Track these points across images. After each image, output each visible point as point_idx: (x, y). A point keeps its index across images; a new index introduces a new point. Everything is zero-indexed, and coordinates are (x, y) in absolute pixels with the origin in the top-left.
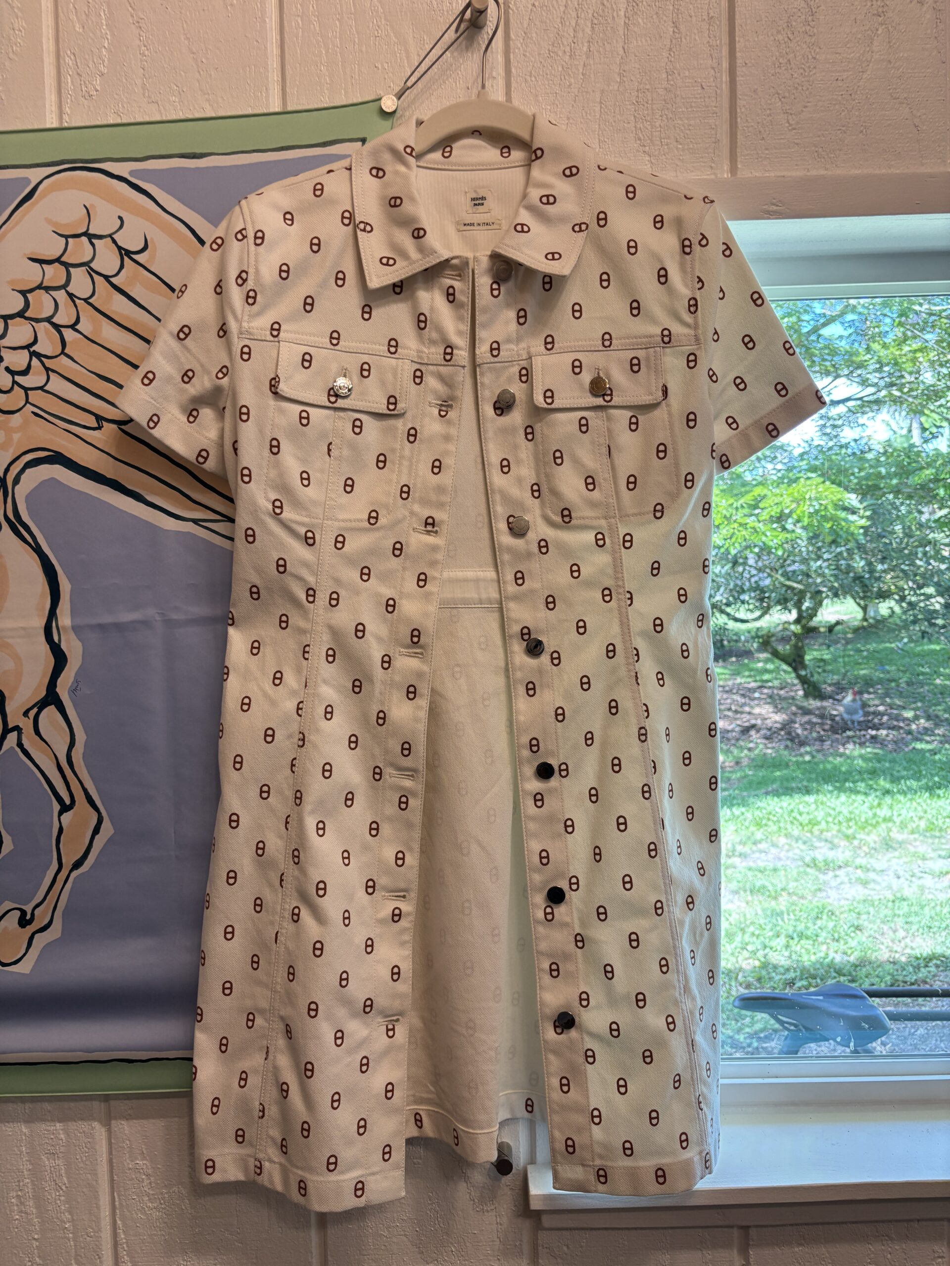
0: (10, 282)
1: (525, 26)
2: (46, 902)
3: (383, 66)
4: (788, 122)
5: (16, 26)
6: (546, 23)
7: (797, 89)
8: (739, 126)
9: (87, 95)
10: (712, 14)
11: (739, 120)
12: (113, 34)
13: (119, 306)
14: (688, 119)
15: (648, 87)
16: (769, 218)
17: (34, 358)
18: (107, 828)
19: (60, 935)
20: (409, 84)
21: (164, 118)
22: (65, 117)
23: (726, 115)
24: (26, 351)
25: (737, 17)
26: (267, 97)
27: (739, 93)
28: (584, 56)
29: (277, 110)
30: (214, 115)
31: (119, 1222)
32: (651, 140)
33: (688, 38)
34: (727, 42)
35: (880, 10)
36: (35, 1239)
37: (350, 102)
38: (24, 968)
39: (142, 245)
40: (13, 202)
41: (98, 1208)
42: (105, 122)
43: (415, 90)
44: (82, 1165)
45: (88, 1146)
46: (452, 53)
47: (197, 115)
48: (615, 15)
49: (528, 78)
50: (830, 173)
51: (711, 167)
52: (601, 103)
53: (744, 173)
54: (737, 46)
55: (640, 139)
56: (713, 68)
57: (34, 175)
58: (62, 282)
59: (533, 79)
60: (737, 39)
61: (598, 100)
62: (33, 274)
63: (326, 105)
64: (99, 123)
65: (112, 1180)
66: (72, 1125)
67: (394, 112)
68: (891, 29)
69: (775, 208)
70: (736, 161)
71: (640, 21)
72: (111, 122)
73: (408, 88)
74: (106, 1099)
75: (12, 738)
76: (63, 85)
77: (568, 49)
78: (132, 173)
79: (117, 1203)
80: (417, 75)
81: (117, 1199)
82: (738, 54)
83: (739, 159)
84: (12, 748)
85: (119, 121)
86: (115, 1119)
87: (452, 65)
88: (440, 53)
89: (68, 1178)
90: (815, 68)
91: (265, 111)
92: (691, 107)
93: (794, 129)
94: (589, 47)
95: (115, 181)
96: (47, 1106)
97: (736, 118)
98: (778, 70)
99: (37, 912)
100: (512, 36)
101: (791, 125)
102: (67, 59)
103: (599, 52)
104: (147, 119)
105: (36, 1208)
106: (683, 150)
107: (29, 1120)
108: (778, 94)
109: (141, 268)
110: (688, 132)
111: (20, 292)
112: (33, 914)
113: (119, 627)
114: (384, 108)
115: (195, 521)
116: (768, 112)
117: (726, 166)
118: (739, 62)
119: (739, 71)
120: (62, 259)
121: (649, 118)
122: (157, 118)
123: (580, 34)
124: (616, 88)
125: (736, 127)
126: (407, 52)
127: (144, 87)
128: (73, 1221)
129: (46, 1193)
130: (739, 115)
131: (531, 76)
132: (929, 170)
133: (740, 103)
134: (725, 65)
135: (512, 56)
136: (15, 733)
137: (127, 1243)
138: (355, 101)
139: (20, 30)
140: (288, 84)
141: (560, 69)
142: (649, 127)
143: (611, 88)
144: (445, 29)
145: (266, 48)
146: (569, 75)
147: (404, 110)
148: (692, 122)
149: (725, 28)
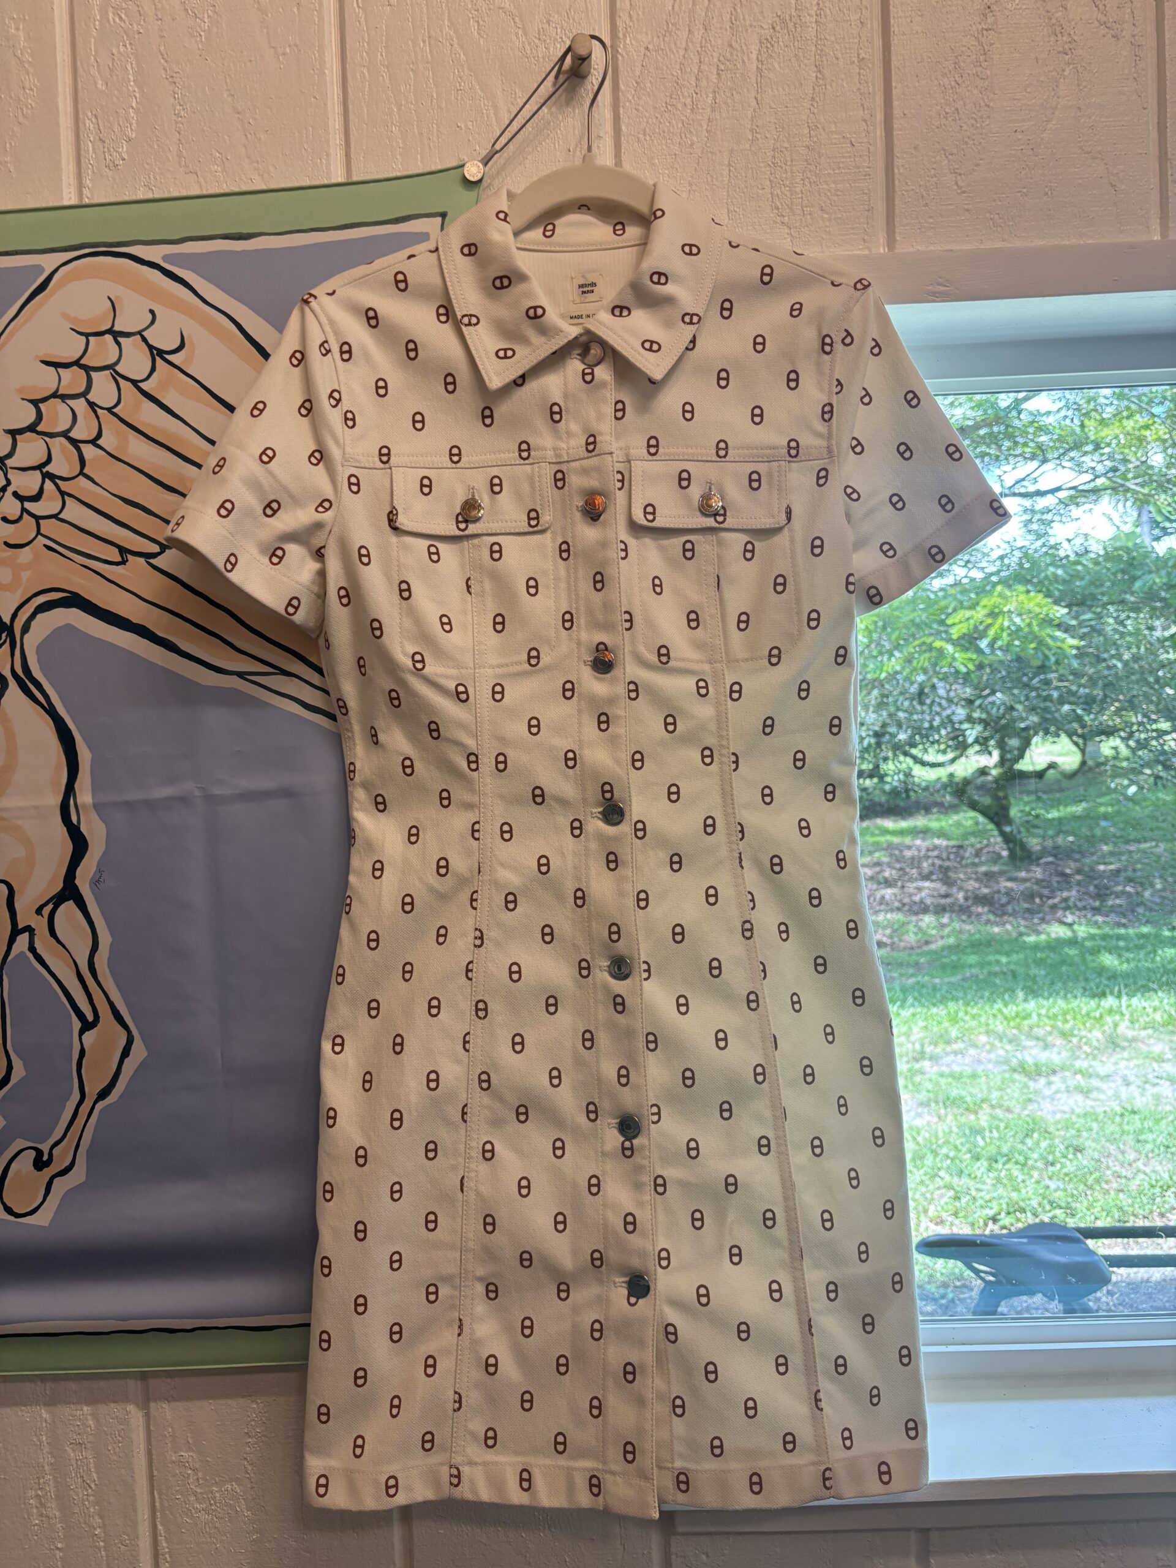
0: (20, 390)
1: (638, 73)
2: (66, 1140)
3: (466, 126)
4: (957, 184)
5: (27, 86)
6: (662, 70)
7: (967, 143)
8: (897, 189)
9: (111, 165)
10: (862, 55)
11: (897, 182)
12: (142, 91)
13: (148, 416)
14: (835, 182)
15: (786, 145)
16: (934, 301)
17: (48, 482)
18: (139, 1051)
19: (83, 1179)
20: (498, 147)
21: (205, 192)
22: (86, 192)
23: (881, 176)
24: (38, 472)
25: (893, 58)
26: (328, 164)
27: (896, 151)
28: (709, 110)
29: (340, 180)
30: (264, 187)
31: (160, 1527)
32: (791, 209)
33: (834, 85)
34: (882, 87)
35: (1066, 47)
36: (58, 1549)
37: (428, 170)
38: (42, 1219)
39: (177, 344)
40: (22, 294)
41: (135, 1510)
42: (134, 198)
43: (505, 154)
44: (115, 1458)
45: (122, 1433)
46: (550, 109)
47: (244, 188)
48: (745, 59)
49: (641, 136)
50: (1008, 245)
51: (864, 240)
52: (729, 165)
53: (904, 247)
54: (894, 93)
55: (777, 208)
56: (865, 121)
57: (49, 262)
58: (82, 389)
59: (648, 138)
60: (894, 84)
61: (726, 162)
62: (47, 380)
63: (399, 174)
64: (126, 198)
65: (151, 1477)
66: (102, 1409)
67: (480, 181)
68: (1080, 70)
69: (942, 288)
70: (894, 233)
71: (776, 65)
72: (141, 197)
73: (497, 152)
74: (144, 1376)
75: (23, 940)
76: (82, 152)
77: (688, 101)
78: (166, 258)
79: (157, 1504)
80: (508, 135)
81: (157, 1500)
82: (895, 103)
83: (897, 231)
84: (22, 953)
85: (150, 196)
86: (155, 1401)
87: (549, 123)
88: (535, 109)
89: (97, 1473)
90: (989, 117)
91: (325, 182)
92: (839, 168)
93: (964, 192)
94: (715, 98)
95: (145, 268)
96: (72, 1386)
97: (893, 181)
98: (943, 121)
99: (55, 1151)
100: (622, 86)
101: (959, 187)
102: (87, 121)
103: (726, 103)
104: (184, 193)
105: (60, 1510)
106: (830, 220)
107: (52, 1402)
108: (944, 150)
109: (176, 371)
110: (835, 198)
111: (31, 401)
112: (50, 1154)
113: (151, 805)
114: (468, 176)
115: (241, 675)
116: (933, 172)
117: (882, 238)
118: (897, 113)
119: (897, 124)
120: (82, 362)
121: (787, 182)
122: (197, 192)
123: (704, 83)
124: (748, 146)
125: (894, 191)
126: (495, 107)
127: (180, 155)
128: (104, 1526)
129: (72, 1492)
130: (896, 177)
131: (645, 135)
132: (1129, 239)
133: (898, 162)
134: (880, 116)
135: (621, 110)
136: (27, 935)
137: (170, 1552)
138: (434, 168)
139: (32, 90)
140: (353, 149)
141: (680, 125)
142: (788, 194)
143: (741, 147)
144: (540, 80)
145: (325, 105)
146: (691, 132)
147: (493, 178)
148: (840, 186)
149: (879, 71)
